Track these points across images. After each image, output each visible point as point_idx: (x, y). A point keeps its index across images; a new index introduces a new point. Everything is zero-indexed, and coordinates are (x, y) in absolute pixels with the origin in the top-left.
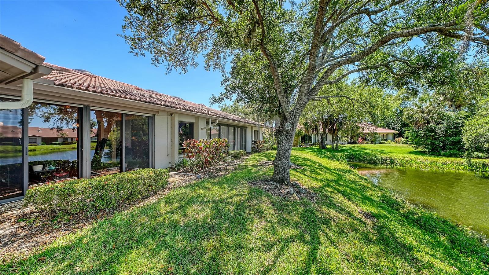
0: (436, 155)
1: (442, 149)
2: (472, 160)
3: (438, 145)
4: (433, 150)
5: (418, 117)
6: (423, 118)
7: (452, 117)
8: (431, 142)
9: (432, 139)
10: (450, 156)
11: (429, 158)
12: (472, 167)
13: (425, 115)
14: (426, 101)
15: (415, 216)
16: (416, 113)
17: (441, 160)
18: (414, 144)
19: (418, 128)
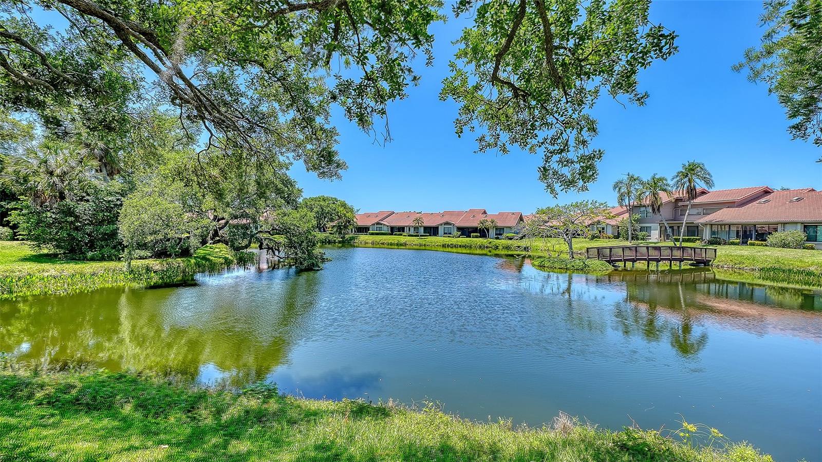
0: (79, 260)
1: (90, 247)
2: (133, 263)
3: (81, 241)
4: (72, 251)
5: (41, 182)
6: (52, 186)
7: (102, 191)
8: (69, 235)
9: (71, 228)
10: (102, 259)
11: (66, 266)
12: (134, 275)
13: (55, 179)
14: (56, 151)
15: (74, 392)
16: (35, 173)
17: (88, 268)
18: (32, 240)
19: (41, 206)
